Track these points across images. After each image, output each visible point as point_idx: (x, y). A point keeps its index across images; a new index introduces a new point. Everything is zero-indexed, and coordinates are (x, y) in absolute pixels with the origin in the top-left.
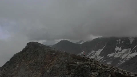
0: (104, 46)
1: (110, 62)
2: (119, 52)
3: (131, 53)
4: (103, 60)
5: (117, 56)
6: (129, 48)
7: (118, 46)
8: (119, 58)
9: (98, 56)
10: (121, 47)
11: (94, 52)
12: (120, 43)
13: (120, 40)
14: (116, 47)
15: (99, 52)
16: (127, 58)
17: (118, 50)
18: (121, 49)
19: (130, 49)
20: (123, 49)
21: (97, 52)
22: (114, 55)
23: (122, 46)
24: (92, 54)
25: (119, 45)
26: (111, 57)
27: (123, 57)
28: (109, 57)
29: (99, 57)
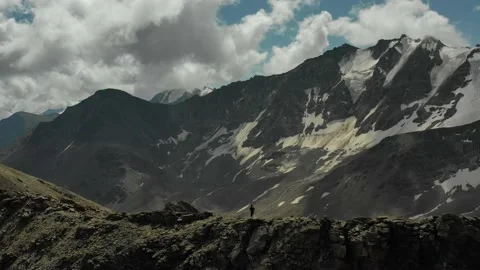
0: (261, 109)
1: (288, 165)
2: (317, 130)
3: (358, 134)
4: (263, 159)
5: (309, 143)
7: (310, 112)
8: (321, 151)
9: (240, 146)
10: (321, 115)
11: (224, 131)
12: (316, 99)
13: (315, 89)
14: (306, 112)
15: (243, 132)
16: (346, 148)
17: (312, 124)
18: (323, 120)
19: (353, 121)
20: (328, 120)
21: (235, 131)
22: (300, 141)
23: (325, 111)
24: (219, 138)
25: (315, 108)
26: (290, 148)
27: (332, 148)
28: (284, 147)
29: (246, 149)
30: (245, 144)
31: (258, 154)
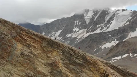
0: (64, 27)
1: (67, 42)
2: (77, 32)
3: (86, 33)
4: (62, 40)
5: (74, 36)
6: (86, 28)
7: (75, 27)
8: (76, 38)
9: (57, 37)
10: (78, 28)
11: (54, 33)
12: (77, 23)
13: (78, 21)
14: (74, 28)
15: (58, 33)
16: (83, 37)
17: (76, 31)
18: (78, 30)
20: (80, 29)
21: (57, 33)
22: (72, 35)
23: (80, 27)
24: (52, 35)
25: (77, 26)
26: (69, 37)
27: (79, 37)
28: (68, 37)
29: (59, 37)
30: (59, 36)
31: (61, 39)
